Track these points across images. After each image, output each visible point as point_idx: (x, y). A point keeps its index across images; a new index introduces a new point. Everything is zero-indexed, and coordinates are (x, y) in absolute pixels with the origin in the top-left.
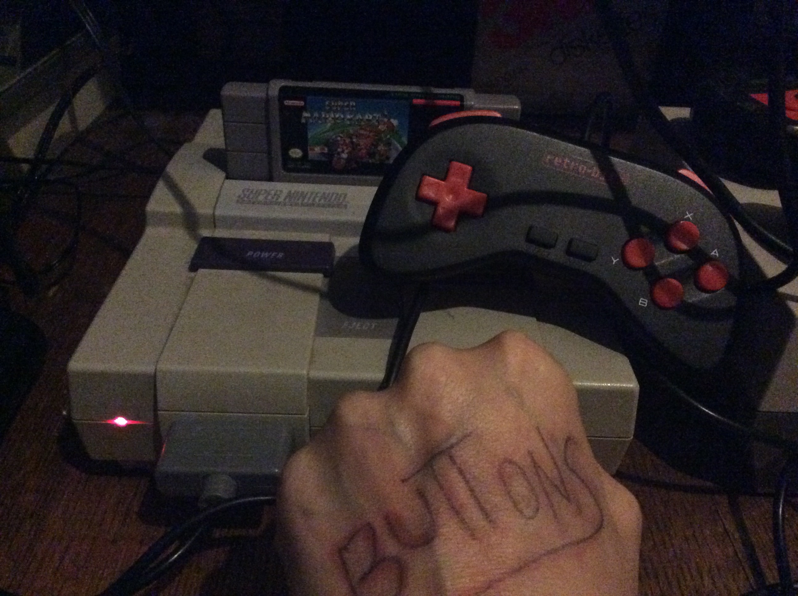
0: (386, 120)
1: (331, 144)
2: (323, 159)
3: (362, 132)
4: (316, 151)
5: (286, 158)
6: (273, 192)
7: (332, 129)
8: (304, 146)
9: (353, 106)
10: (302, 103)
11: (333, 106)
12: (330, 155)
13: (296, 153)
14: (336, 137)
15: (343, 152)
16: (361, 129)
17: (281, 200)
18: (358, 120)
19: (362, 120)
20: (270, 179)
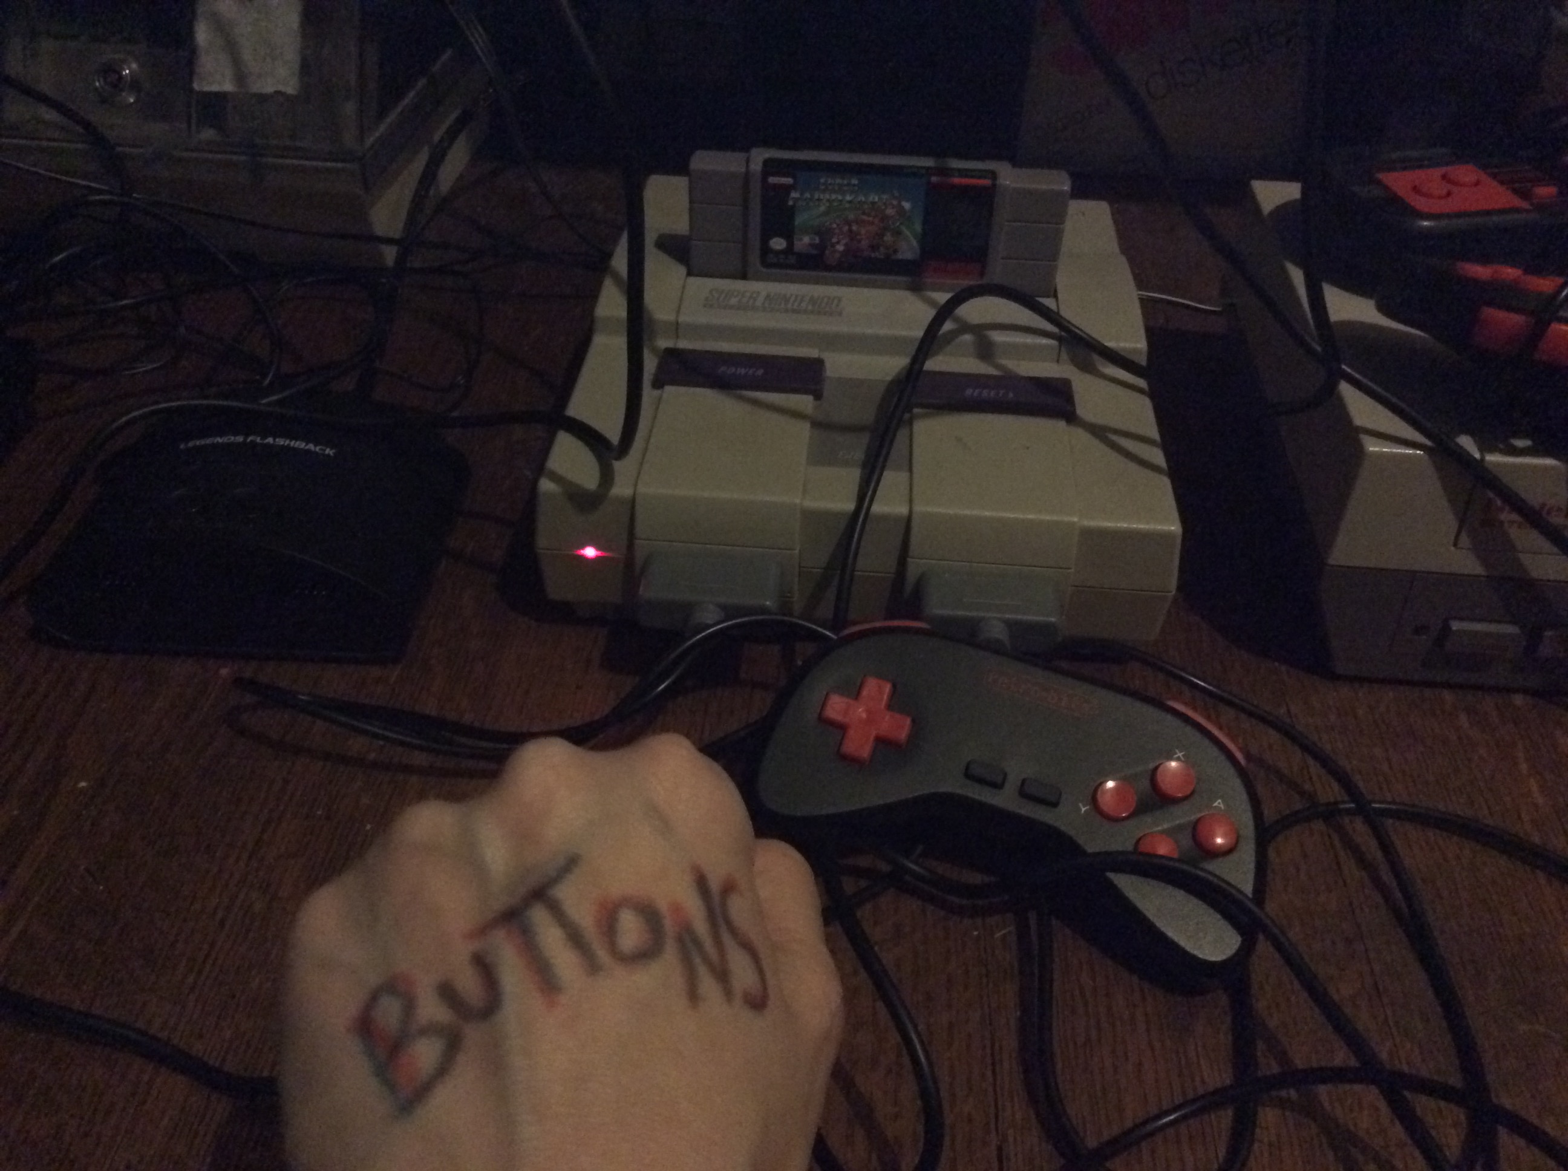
0: (895, 202)
1: (824, 233)
2: (815, 252)
3: (865, 217)
4: (804, 242)
5: (766, 250)
6: (748, 294)
7: (827, 213)
8: (789, 236)
9: (854, 185)
10: (789, 181)
11: (830, 184)
12: (822, 247)
13: (778, 243)
14: (831, 224)
15: (838, 243)
16: (864, 213)
17: (759, 303)
18: (859, 202)
19: (864, 202)
20: (744, 276)
